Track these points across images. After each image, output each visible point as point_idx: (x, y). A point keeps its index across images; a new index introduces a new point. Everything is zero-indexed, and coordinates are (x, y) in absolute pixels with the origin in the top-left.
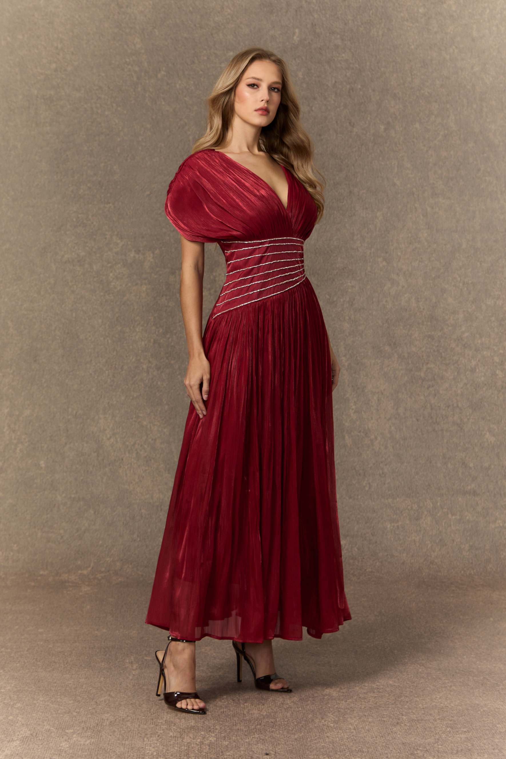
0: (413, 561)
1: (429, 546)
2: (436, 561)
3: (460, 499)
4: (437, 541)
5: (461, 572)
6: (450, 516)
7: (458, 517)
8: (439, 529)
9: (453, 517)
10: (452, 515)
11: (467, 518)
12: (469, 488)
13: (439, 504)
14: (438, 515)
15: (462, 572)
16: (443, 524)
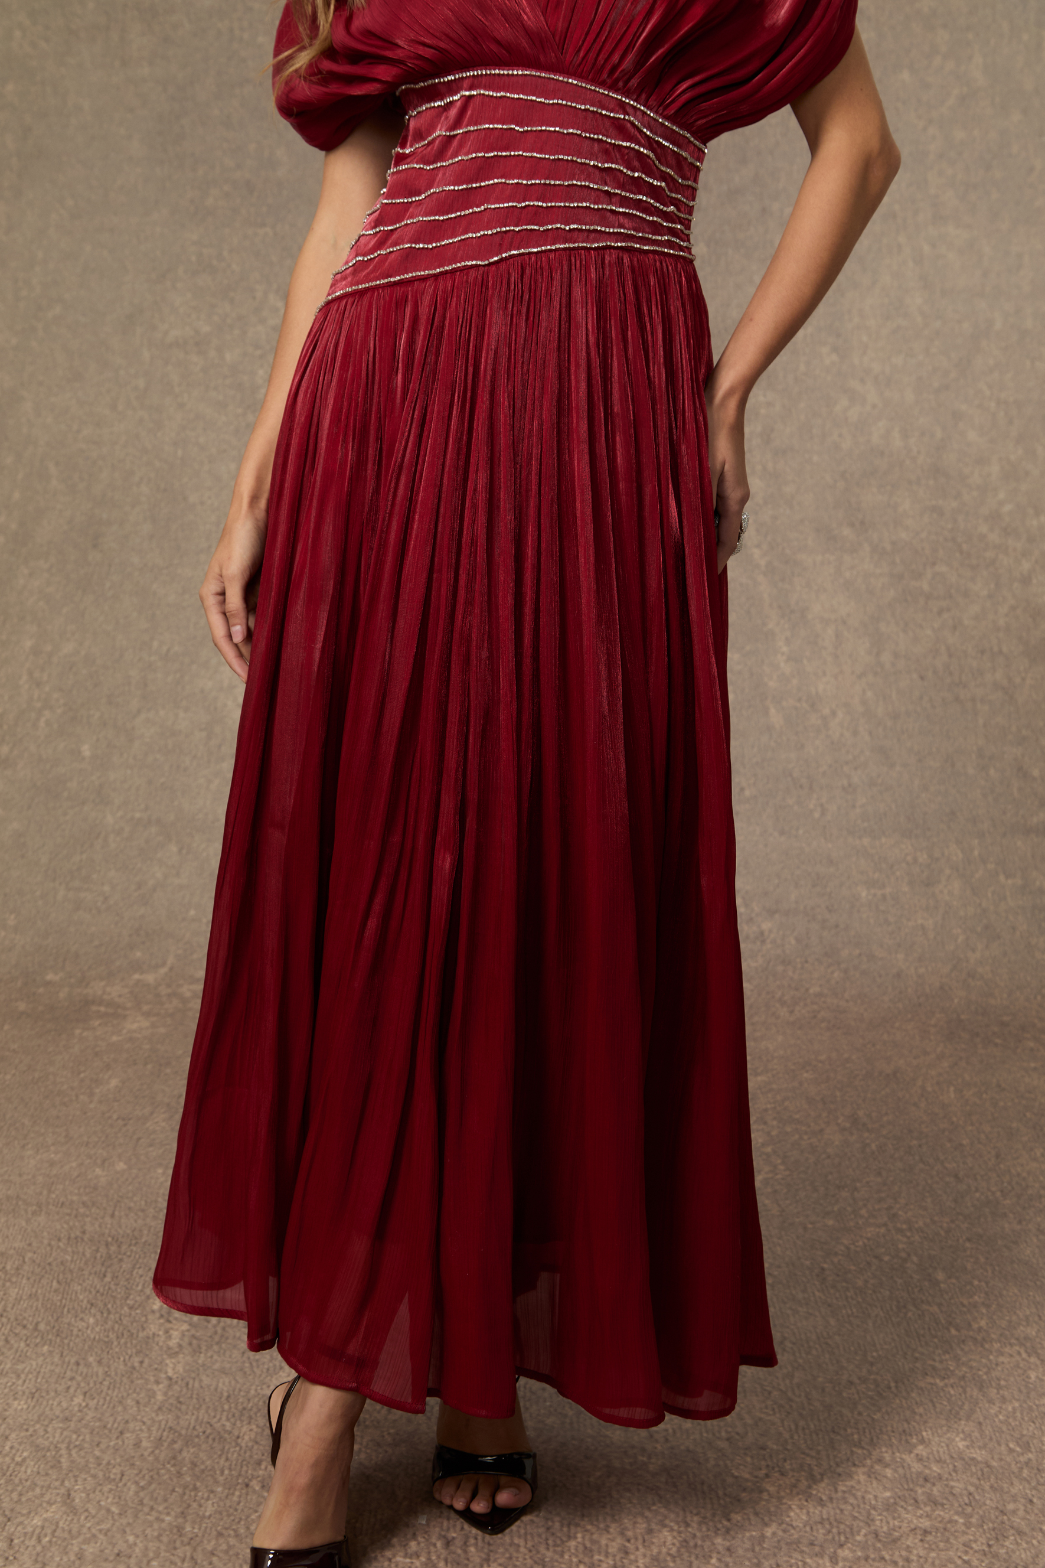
0: (922, 970)
1: (961, 939)
2: (980, 970)
3: (1019, 843)
4: (979, 929)
5: (1035, 998)
6: (1002, 878)
7: (1019, 882)
8: (980, 905)
9: (1010, 882)
10: (1007, 877)
11: (1038, 883)
12: (1035, 820)
13: (976, 853)
14: (977, 876)
15: (1039, 998)
16: (990, 895)
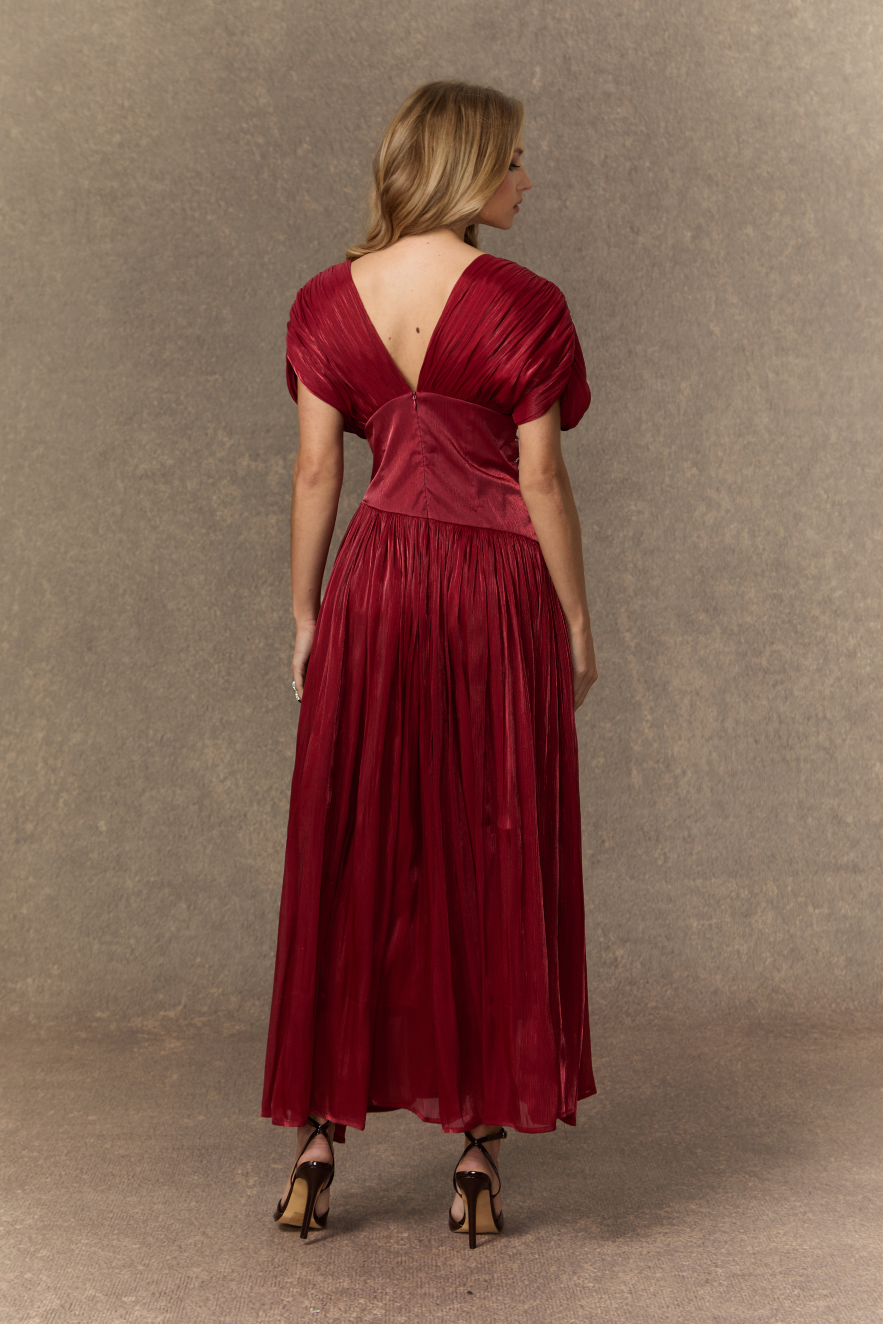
0: (734, 988)
1: (769, 961)
2: (783, 986)
3: (829, 879)
4: (786, 952)
5: (830, 1005)
6: (810, 909)
7: (826, 911)
8: (789, 931)
9: (817, 911)
10: (815, 908)
11: (843, 911)
12: (845, 859)
13: (789, 889)
14: (788, 908)
15: (833, 1005)
16: (798, 923)
